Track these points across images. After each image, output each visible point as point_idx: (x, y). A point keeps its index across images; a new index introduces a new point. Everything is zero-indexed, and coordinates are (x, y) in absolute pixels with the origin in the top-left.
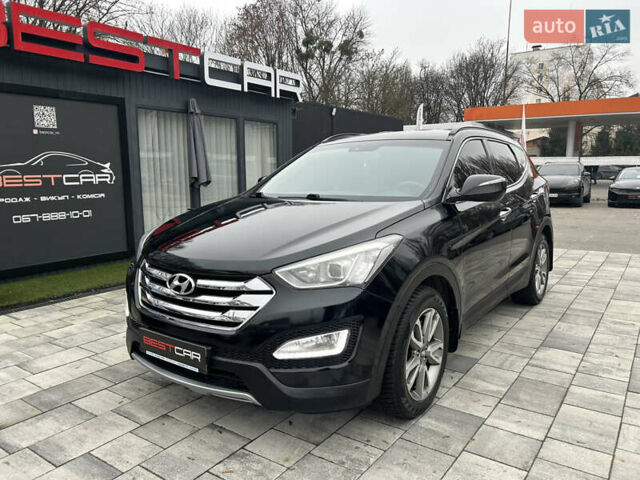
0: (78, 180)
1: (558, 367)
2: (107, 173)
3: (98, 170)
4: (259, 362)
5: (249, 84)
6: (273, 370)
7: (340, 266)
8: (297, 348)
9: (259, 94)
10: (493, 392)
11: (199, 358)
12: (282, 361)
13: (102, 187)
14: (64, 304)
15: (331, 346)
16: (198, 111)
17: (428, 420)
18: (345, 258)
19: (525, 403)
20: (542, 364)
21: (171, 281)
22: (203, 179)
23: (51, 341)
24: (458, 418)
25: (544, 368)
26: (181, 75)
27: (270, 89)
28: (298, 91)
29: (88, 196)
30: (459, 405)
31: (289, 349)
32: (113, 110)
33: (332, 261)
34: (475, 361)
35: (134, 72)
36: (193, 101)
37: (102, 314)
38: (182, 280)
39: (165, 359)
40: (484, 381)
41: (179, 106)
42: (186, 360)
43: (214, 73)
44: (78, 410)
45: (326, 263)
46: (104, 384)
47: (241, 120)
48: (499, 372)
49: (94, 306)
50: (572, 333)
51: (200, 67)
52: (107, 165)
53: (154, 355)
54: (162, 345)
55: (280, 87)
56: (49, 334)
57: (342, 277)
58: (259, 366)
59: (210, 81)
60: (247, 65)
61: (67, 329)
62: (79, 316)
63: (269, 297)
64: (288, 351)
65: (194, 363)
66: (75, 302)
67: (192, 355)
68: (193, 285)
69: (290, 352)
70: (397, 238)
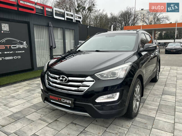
0: (16, 47)
1: (170, 101)
2: (25, 45)
3: (22, 44)
4: (91, 103)
5: (67, 18)
6: (95, 106)
7: (115, 72)
8: (102, 99)
9: (69, 21)
10: (154, 109)
11: (71, 102)
12: (99, 103)
13: (23, 49)
14: (15, 85)
15: (113, 98)
16: (52, 26)
17: (138, 118)
18: (116, 70)
19: (165, 112)
20: (165, 100)
21: (59, 78)
22: (54, 47)
23: (13, 97)
24: (147, 117)
25: (166, 101)
26: (47, 15)
27: (73, 19)
28: (81, 20)
29: (19, 52)
30: (146, 113)
31: (100, 99)
32: (26, 25)
33: (112, 71)
34: (145, 99)
35: (33, 14)
36: (50, 23)
37: (27, 88)
38: (63, 77)
39: (58, 103)
40: (150, 105)
41: (46, 24)
42: (66, 103)
43: (57, 14)
44: (27, 119)
45: (110, 72)
46: (34, 110)
47: (64, 29)
48: (154, 103)
49: (24, 85)
50: (170, 90)
51: (52, 13)
52: (25, 42)
53: (54, 102)
54: (57, 99)
55: (75, 19)
56: (12, 95)
57: (116, 76)
58: (91, 104)
59: (55, 17)
60: (66, 12)
61: (17, 93)
62: (20, 89)
63: (93, 83)
64: (100, 100)
65: (69, 104)
66: (18, 84)
67: (68, 101)
68: (67, 79)
69: (101, 100)
70: (130, 63)
